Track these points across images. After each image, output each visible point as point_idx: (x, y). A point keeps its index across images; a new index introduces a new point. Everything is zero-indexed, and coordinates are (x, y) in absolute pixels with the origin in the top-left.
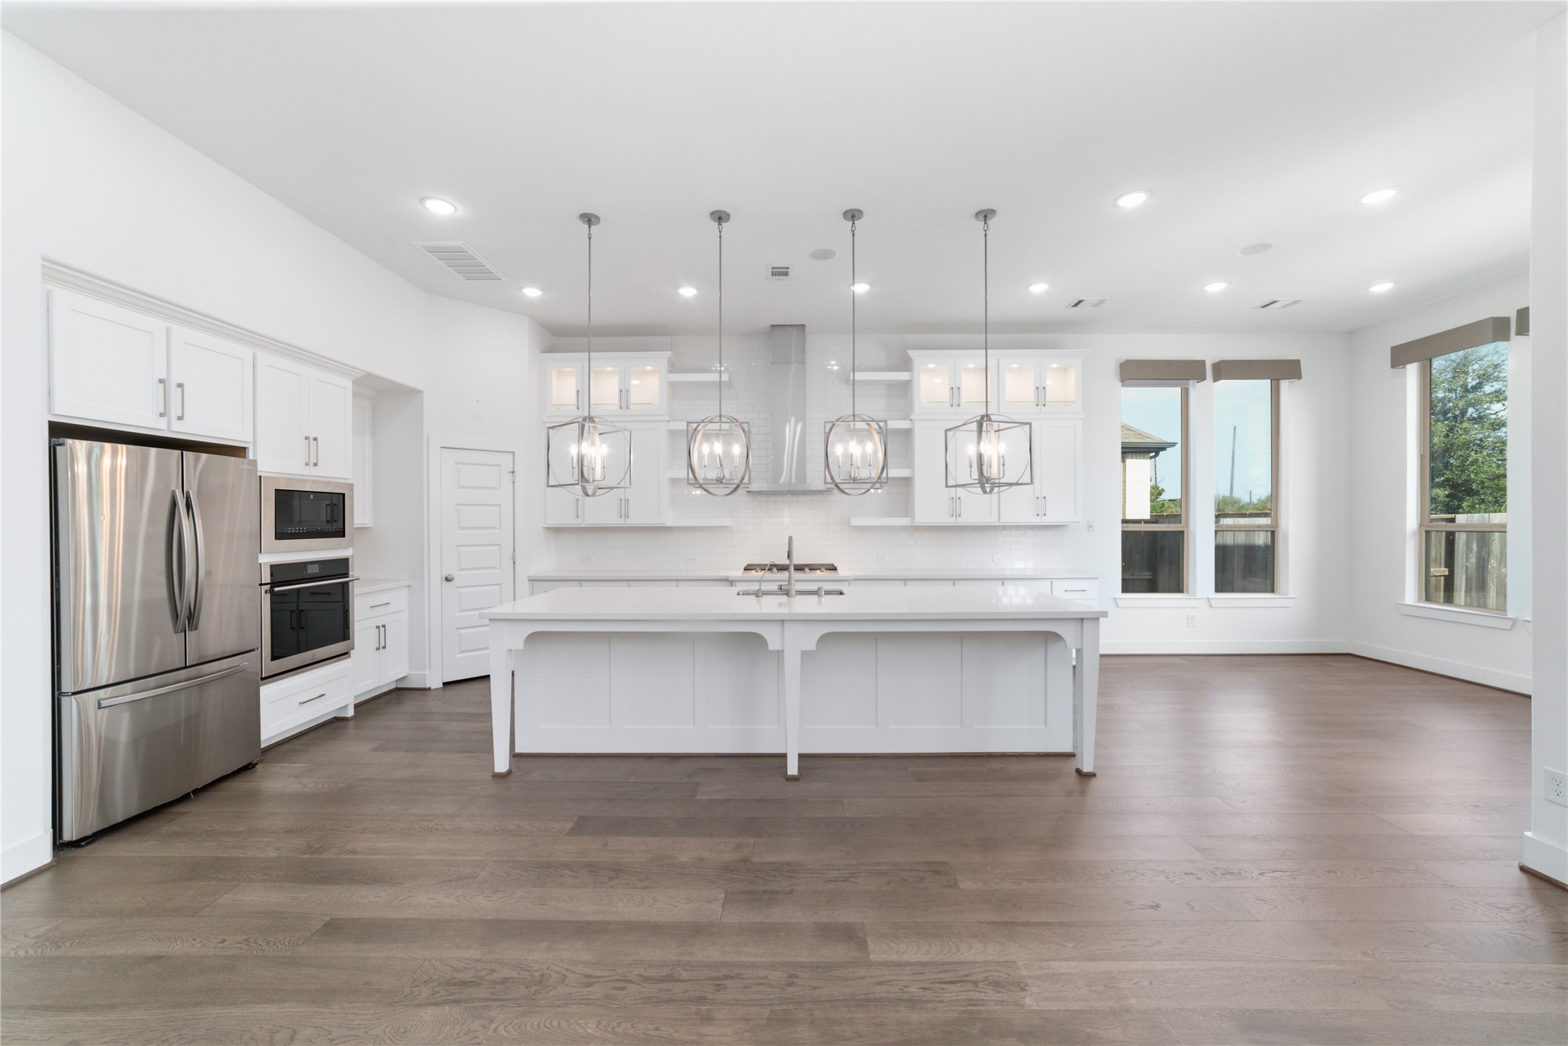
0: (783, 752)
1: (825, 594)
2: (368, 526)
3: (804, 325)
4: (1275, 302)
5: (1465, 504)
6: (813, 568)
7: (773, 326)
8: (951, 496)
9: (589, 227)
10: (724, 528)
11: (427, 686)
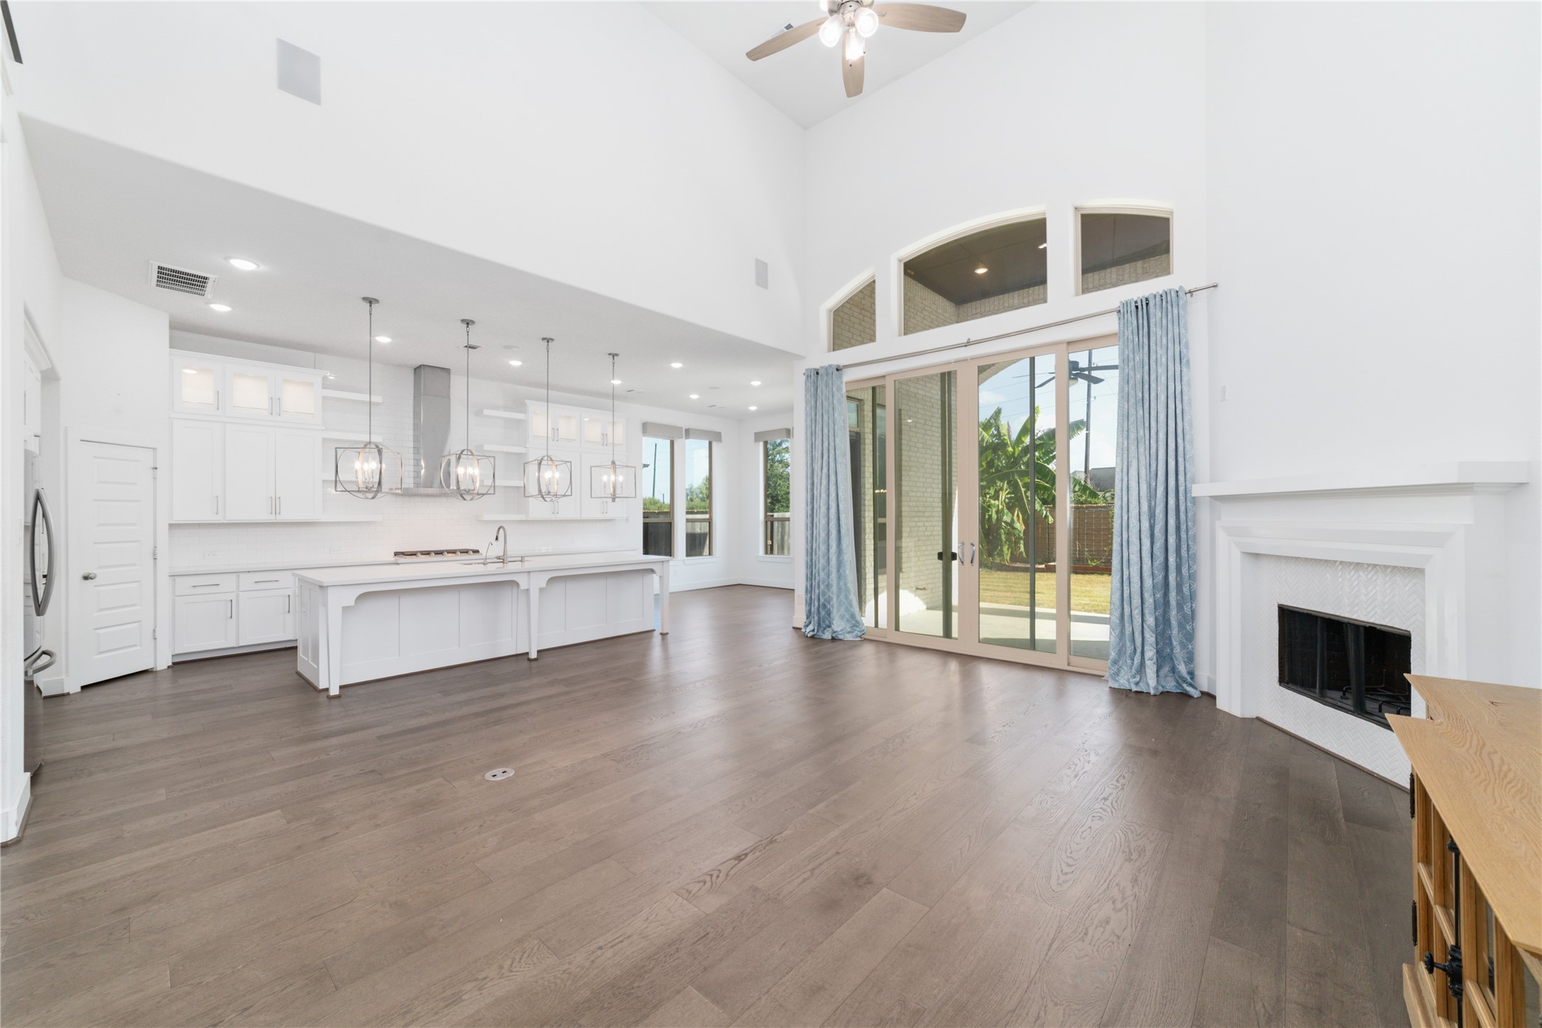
3: (450, 369)
5: (776, 507)
7: (423, 366)
9: (371, 306)
10: (372, 522)
11: (66, 692)
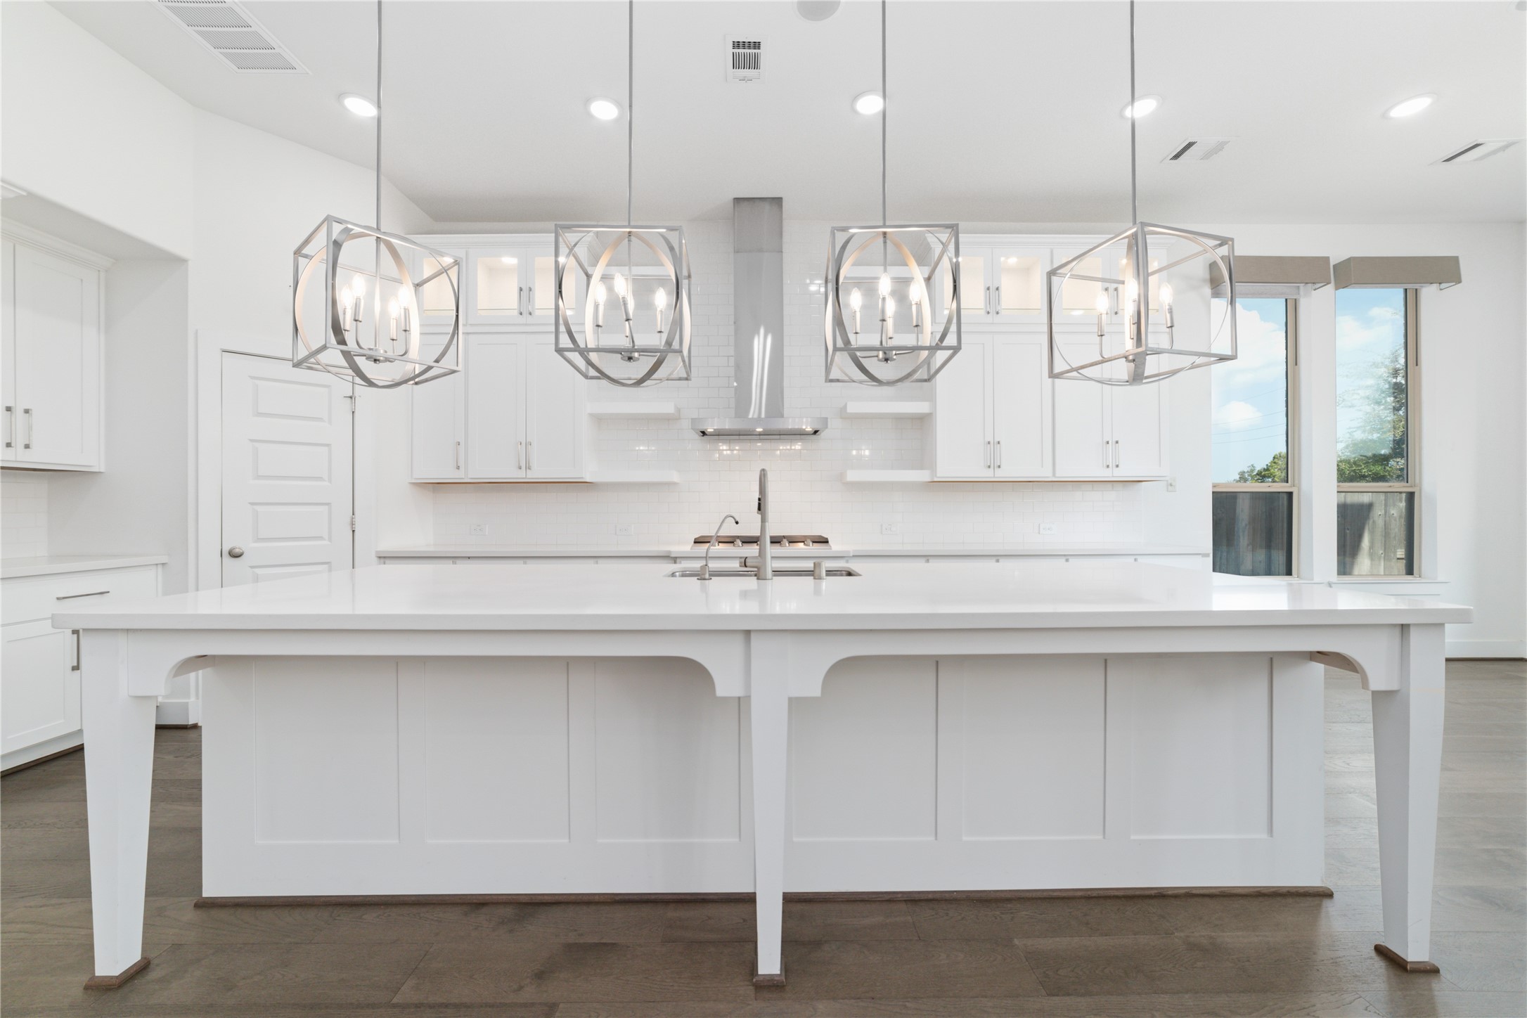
0: (750, 890)
1: (827, 575)
2: (97, 470)
3: (781, 198)
4: (1477, 145)
6: (793, 540)
7: (738, 200)
8: (987, 440)
10: (669, 485)
11: (191, 722)
